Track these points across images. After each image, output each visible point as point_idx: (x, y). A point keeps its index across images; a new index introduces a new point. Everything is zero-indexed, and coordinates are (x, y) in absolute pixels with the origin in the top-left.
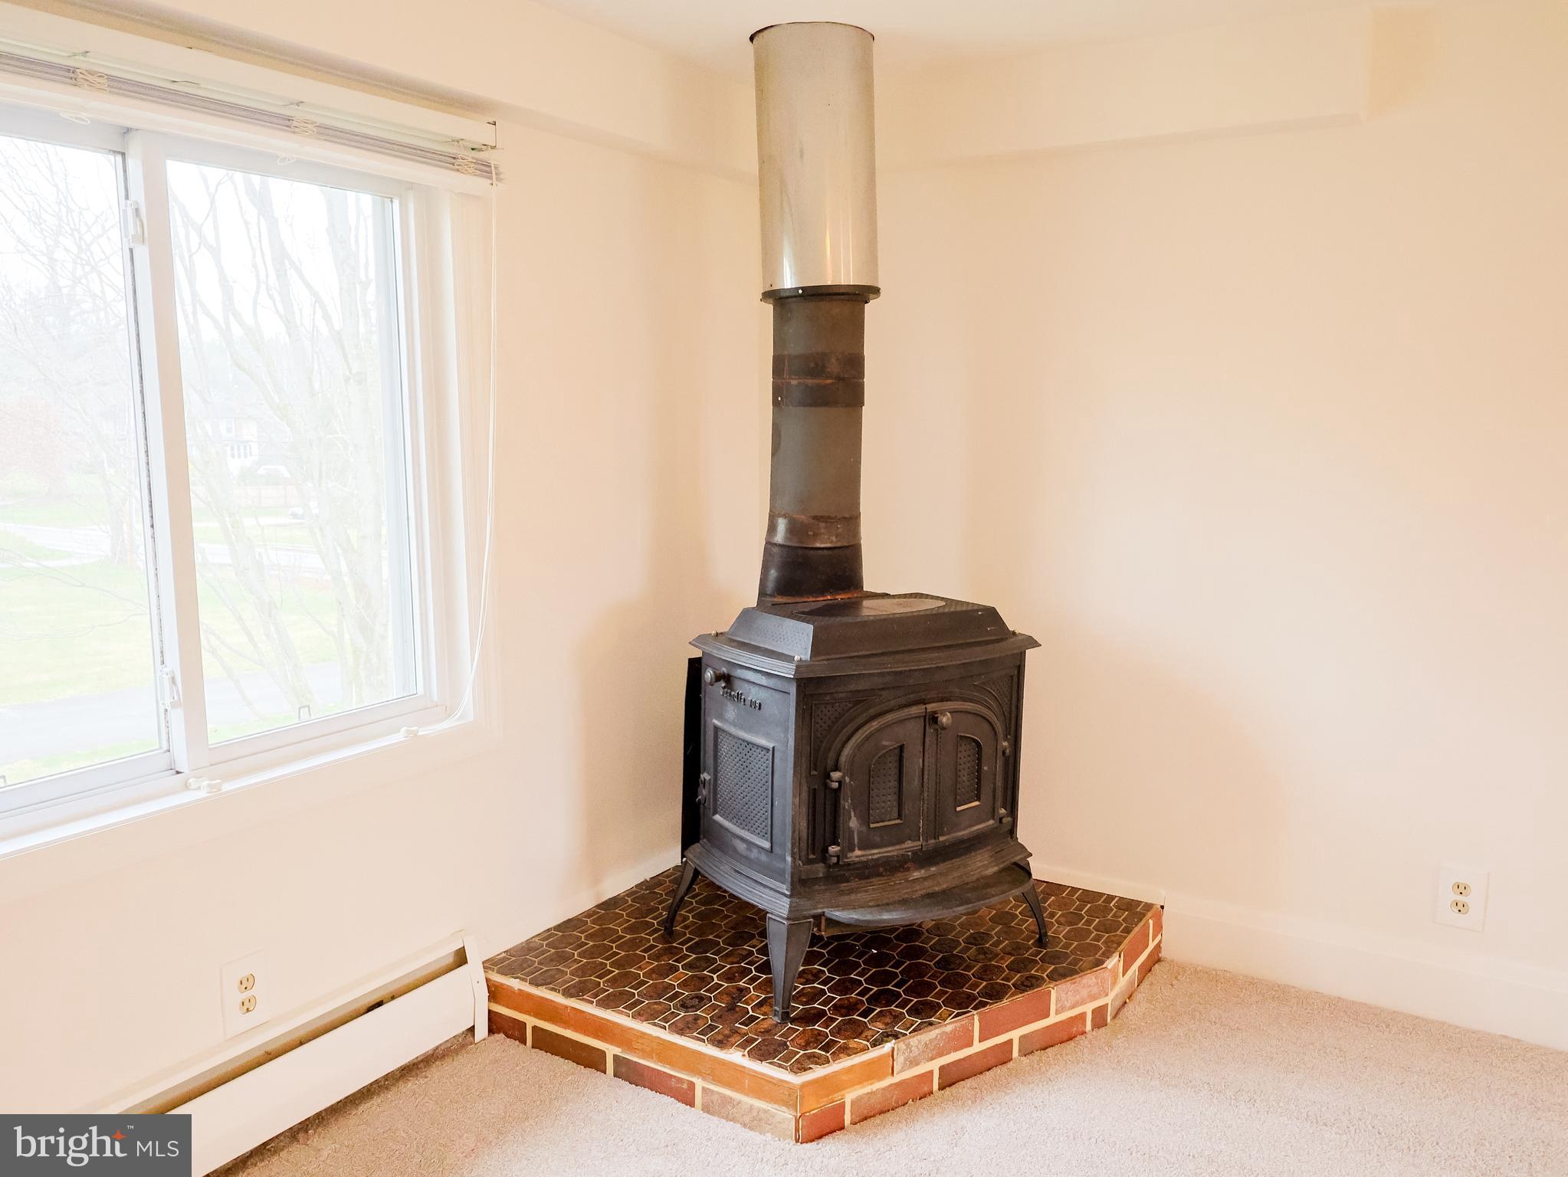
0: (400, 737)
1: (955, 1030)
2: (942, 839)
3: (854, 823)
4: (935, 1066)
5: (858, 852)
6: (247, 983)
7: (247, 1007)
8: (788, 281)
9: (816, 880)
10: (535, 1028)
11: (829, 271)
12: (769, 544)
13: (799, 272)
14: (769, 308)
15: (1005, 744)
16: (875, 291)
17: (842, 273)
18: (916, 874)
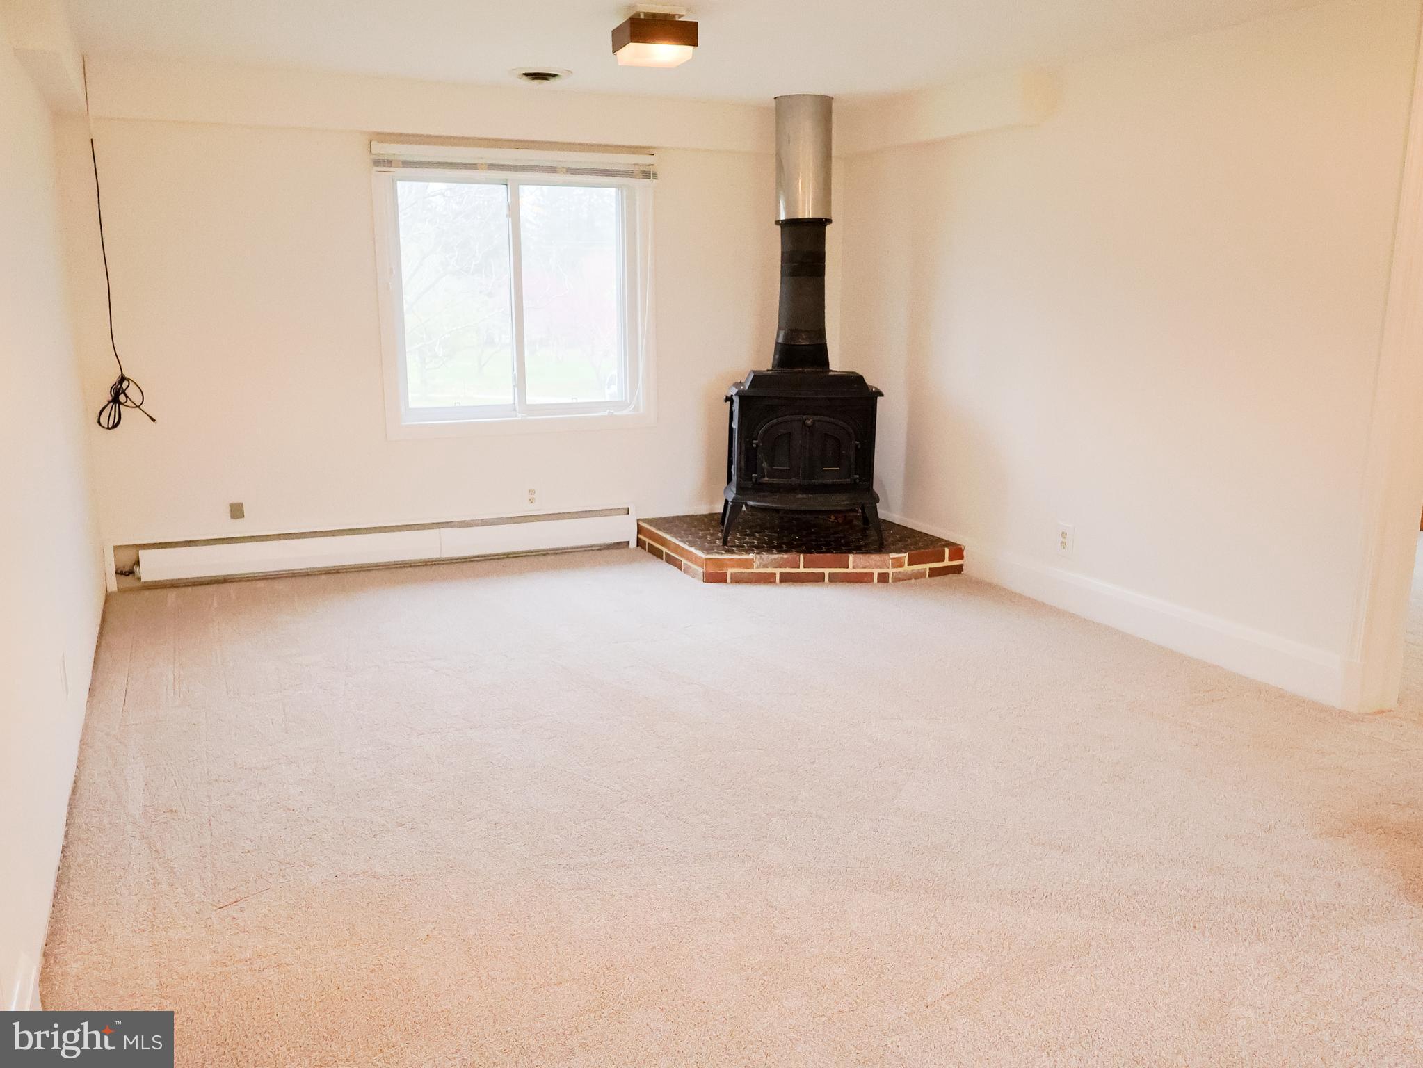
0: (605, 414)
1: (787, 558)
2: (813, 481)
3: (764, 465)
4: (778, 571)
5: (766, 479)
6: (532, 492)
7: (531, 501)
8: (783, 217)
9: (749, 489)
10: (649, 544)
11: (800, 211)
12: (777, 343)
13: (787, 212)
14: (779, 228)
15: (857, 442)
16: (829, 221)
17: (807, 211)
18: (800, 496)
